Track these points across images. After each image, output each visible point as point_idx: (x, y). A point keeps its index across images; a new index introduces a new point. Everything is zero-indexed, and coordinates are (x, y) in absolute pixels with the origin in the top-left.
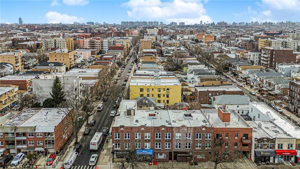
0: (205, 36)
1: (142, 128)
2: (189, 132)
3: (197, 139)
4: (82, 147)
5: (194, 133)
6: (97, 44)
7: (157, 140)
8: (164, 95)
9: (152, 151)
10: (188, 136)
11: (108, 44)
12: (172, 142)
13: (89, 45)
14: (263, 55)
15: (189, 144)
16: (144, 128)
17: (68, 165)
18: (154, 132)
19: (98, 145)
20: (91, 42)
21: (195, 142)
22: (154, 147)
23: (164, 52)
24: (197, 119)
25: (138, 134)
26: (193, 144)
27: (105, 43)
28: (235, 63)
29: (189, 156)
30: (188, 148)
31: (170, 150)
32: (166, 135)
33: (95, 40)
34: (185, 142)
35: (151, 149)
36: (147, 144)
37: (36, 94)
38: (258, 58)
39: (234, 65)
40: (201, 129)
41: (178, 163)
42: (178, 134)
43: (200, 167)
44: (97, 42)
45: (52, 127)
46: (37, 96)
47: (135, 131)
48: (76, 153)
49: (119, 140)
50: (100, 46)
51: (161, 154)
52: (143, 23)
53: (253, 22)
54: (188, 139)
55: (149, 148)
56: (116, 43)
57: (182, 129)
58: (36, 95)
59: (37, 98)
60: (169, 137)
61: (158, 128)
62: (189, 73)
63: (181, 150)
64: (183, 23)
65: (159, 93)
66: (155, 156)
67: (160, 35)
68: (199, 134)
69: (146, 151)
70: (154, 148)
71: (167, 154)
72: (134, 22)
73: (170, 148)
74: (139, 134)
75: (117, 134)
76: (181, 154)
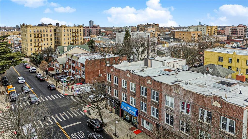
1: (127, 73)
5: (195, 105)
7: (143, 97)
10: (185, 108)
12: (161, 110)
15: (187, 125)
18: (140, 85)
20: (233, 29)
30: (185, 132)
31: (158, 122)
32: (154, 93)
34: (179, 117)
35: (136, 108)
36: (133, 98)
40: (211, 103)
42: (170, 97)
44: (240, 29)
47: (122, 76)
49: (110, 83)
51: (147, 123)
54: (186, 113)
55: (134, 106)
57: (174, 91)
60: (157, 99)
61: (143, 78)
66: (140, 120)
68: (206, 111)
69: (130, 109)
70: (139, 108)
73: (158, 119)
75: (109, 75)
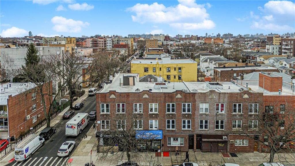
0: (214, 39)
1: (144, 94)
2: (221, 100)
3: (234, 113)
4: (54, 133)
5: (230, 103)
6: (100, 44)
7: (169, 115)
8: (175, 77)
9: (160, 133)
10: (220, 108)
11: (112, 43)
12: (194, 119)
13: (91, 45)
14: (284, 47)
15: (222, 122)
16: (147, 94)
17: (20, 156)
18: (165, 102)
19: (79, 129)
20: (93, 41)
21: (231, 118)
22: (165, 127)
23: (171, 51)
24: (229, 88)
25: (138, 104)
26: (228, 120)
27: (108, 42)
28: (254, 54)
29: (222, 142)
30: (220, 129)
31: (191, 132)
32: (184, 106)
33: (98, 39)
34: (215, 118)
35: (160, 130)
36: (154, 121)
37: (5, 68)
38: (278, 52)
39: (252, 57)
40: (242, 97)
41: (203, 153)
42: (204, 104)
43: (242, 160)
45: (5, 97)
46: (7, 72)
47: (134, 100)
48: (40, 139)
49: (108, 115)
50: (103, 45)
51: (176, 139)
52: (149, 36)
53: (258, 34)
54: (220, 113)
55: (156, 129)
56: (120, 42)
57: (210, 97)
58: (4, 70)
59: (6, 75)
60: (189, 110)
61: (170, 95)
62: (202, 61)
63: (208, 132)
64: (188, 35)
65: (168, 74)
66: (165, 141)
67: (167, 41)
68: (237, 105)
69: (152, 134)
70: (163, 129)
71: (185, 138)
72: (141, 35)
73: (190, 129)
74: (140, 105)
75: (105, 105)
76: (208, 139)
